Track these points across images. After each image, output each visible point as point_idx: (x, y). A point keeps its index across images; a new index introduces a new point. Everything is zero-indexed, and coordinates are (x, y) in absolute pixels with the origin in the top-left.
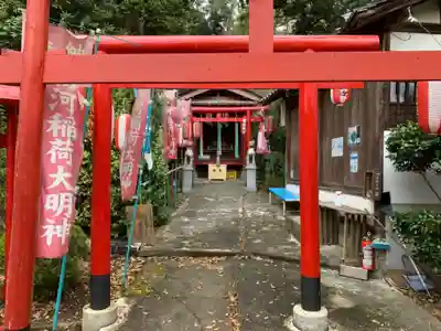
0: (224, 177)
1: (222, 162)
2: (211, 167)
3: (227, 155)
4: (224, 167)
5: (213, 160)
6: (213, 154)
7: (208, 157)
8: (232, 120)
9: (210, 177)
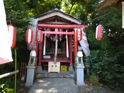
0: (58, 71)
1: (57, 61)
2: (50, 64)
3: (61, 56)
4: (58, 64)
5: (52, 59)
6: (52, 56)
7: (49, 57)
8: (64, 33)
9: (49, 70)
